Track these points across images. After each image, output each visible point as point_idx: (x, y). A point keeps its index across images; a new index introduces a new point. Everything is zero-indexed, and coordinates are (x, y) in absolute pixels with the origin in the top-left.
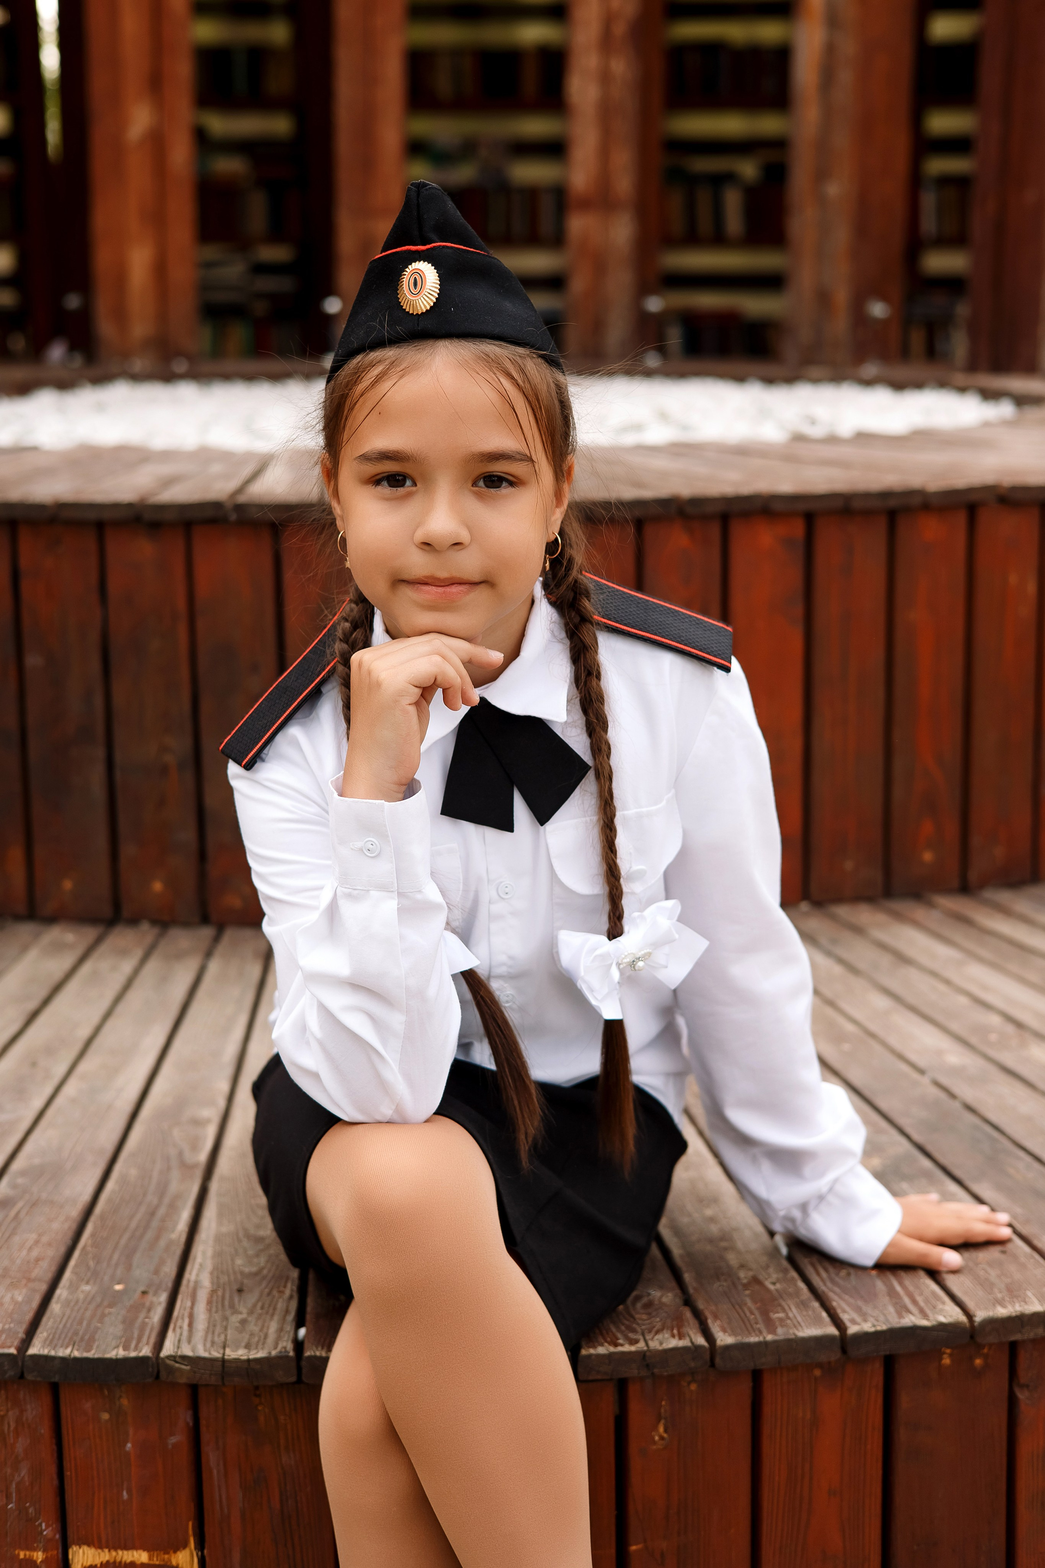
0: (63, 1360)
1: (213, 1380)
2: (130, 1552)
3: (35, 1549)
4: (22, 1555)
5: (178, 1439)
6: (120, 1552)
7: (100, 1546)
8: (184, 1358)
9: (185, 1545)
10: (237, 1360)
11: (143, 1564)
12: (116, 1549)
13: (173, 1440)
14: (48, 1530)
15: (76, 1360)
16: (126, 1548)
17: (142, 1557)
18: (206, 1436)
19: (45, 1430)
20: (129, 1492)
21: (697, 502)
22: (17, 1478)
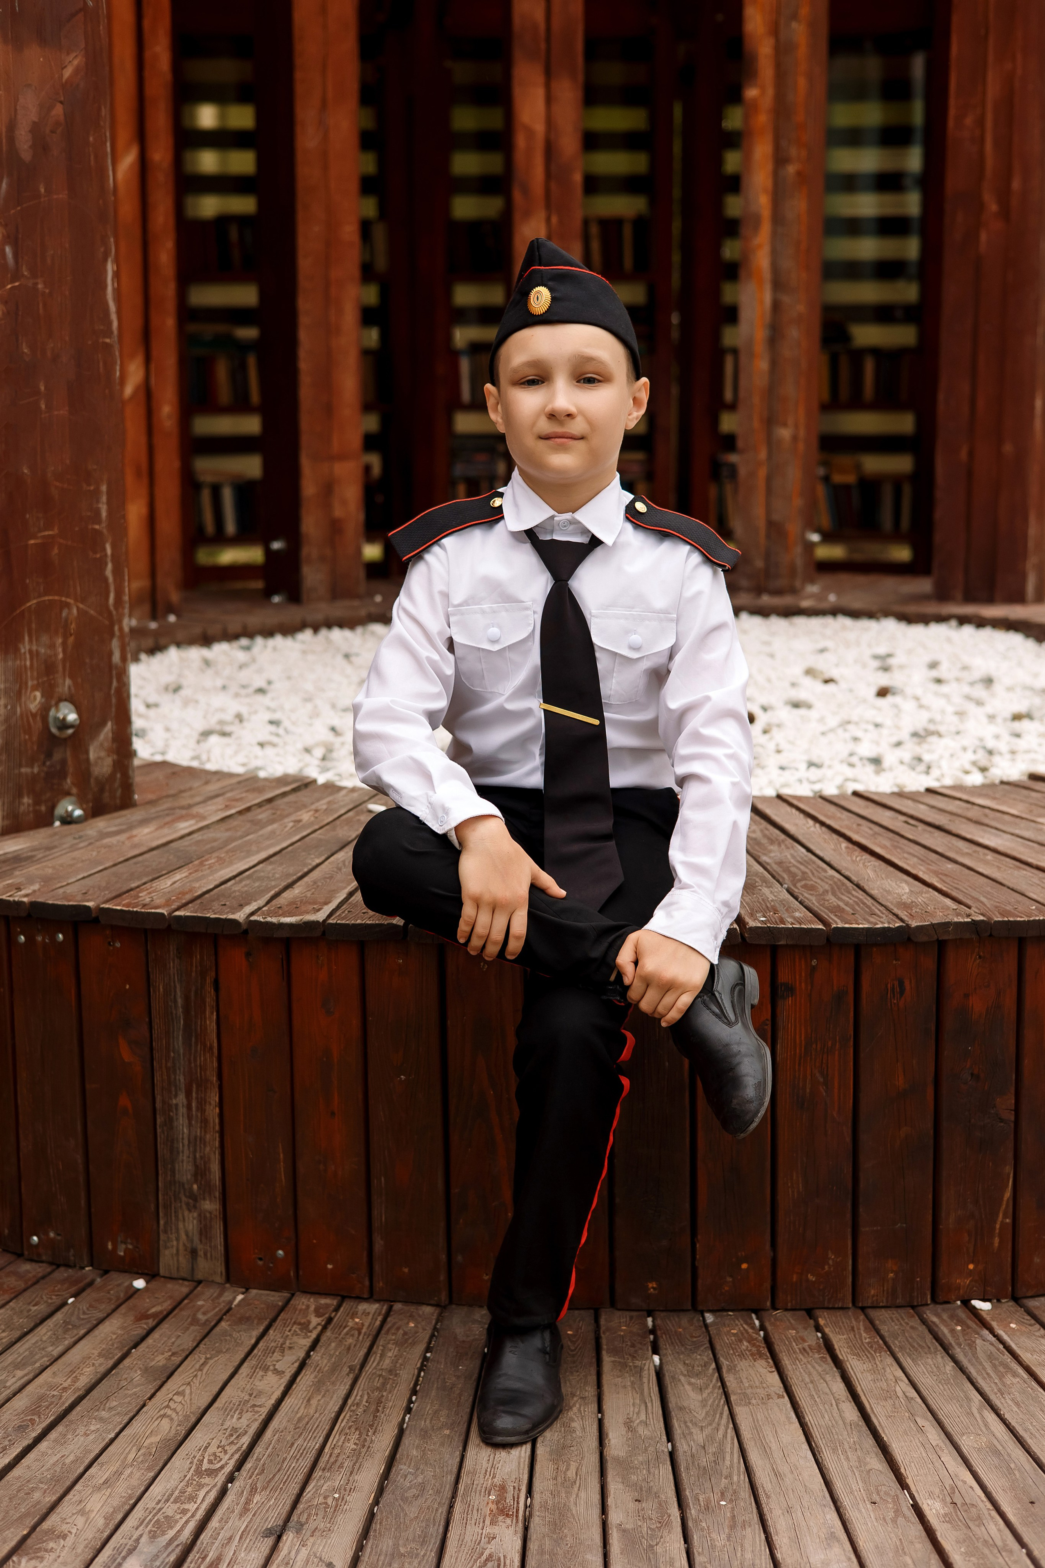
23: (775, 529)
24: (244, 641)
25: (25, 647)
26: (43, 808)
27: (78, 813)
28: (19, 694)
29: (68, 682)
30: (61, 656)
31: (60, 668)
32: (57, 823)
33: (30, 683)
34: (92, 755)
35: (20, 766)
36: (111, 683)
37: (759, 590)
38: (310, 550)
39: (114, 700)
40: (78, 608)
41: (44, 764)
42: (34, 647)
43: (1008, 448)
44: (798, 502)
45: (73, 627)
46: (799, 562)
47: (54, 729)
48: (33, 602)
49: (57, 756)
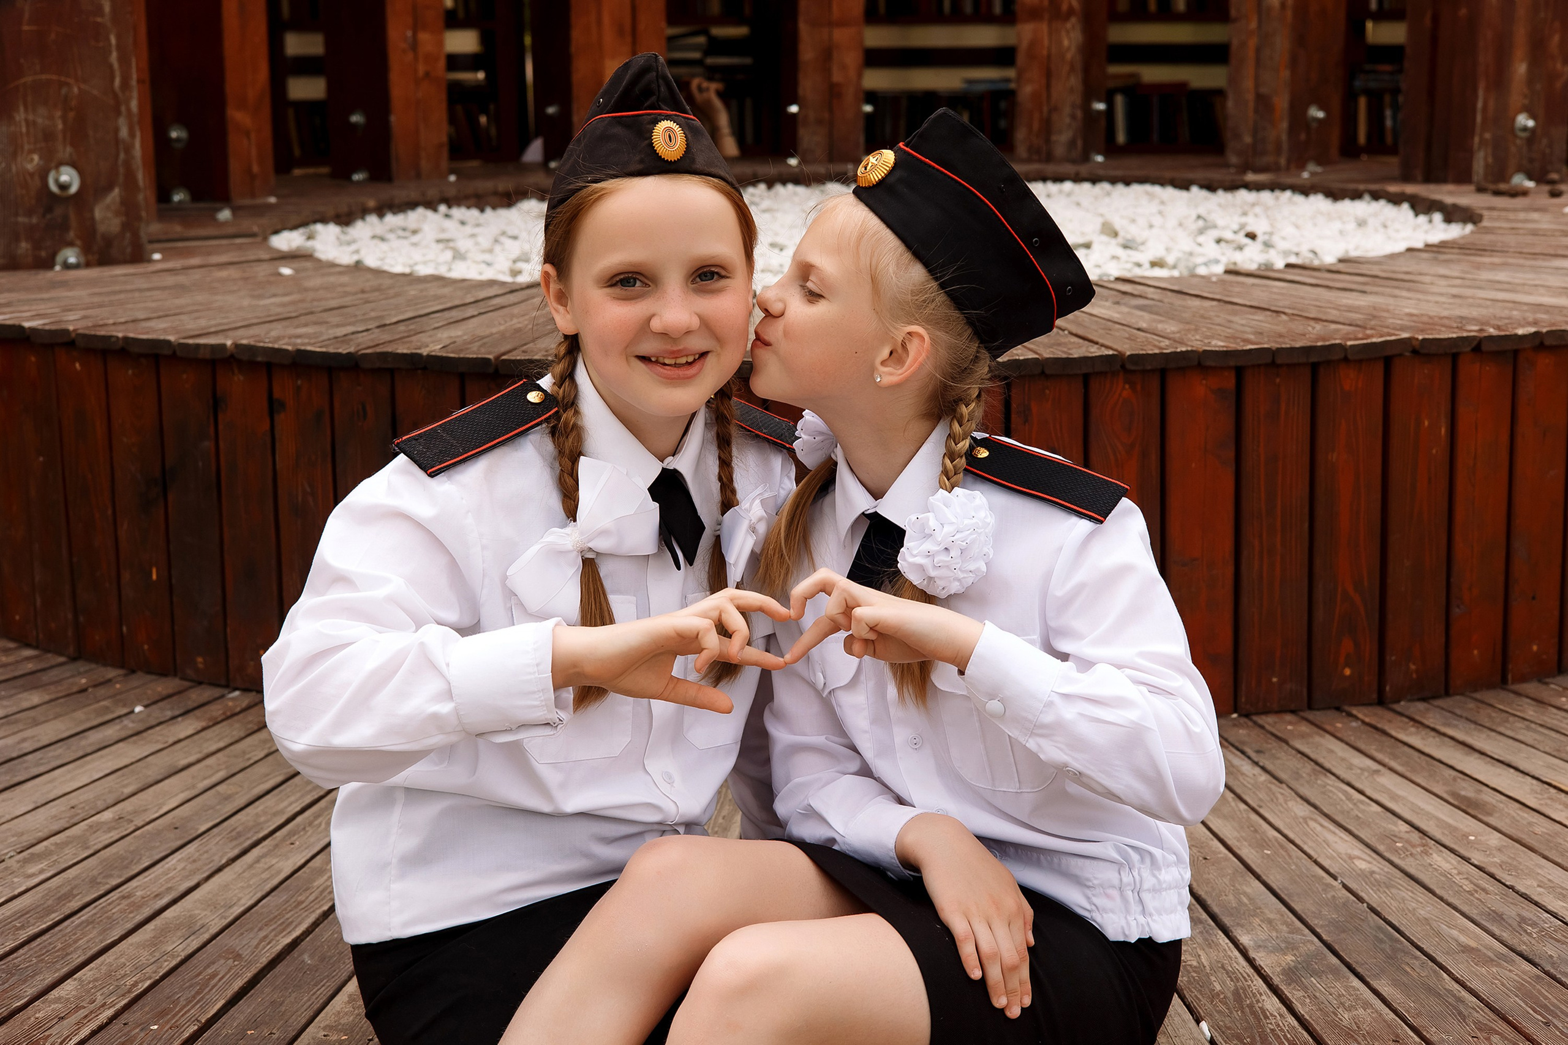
23: (1263, 102)
25: (20, 116)
26: (43, 254)
27: (78, 260)
28: (15, 155)
29: (69, 149)
30: (60, 126)
31: (60, 136)
32: (58, 268)
33: (26, 147)
34: (98, 213)
35: (17, 215)
36: (117, 155)
39: (121, 170)
40: (79, 88)
41: (44, 216)
42: (31, 117)
43: (1463, 12)
44: (1286, 74)
45: (74, 103)
46: (1284, 137)
47: (53, 187)
48: (28, 79)
49: (58, 211)
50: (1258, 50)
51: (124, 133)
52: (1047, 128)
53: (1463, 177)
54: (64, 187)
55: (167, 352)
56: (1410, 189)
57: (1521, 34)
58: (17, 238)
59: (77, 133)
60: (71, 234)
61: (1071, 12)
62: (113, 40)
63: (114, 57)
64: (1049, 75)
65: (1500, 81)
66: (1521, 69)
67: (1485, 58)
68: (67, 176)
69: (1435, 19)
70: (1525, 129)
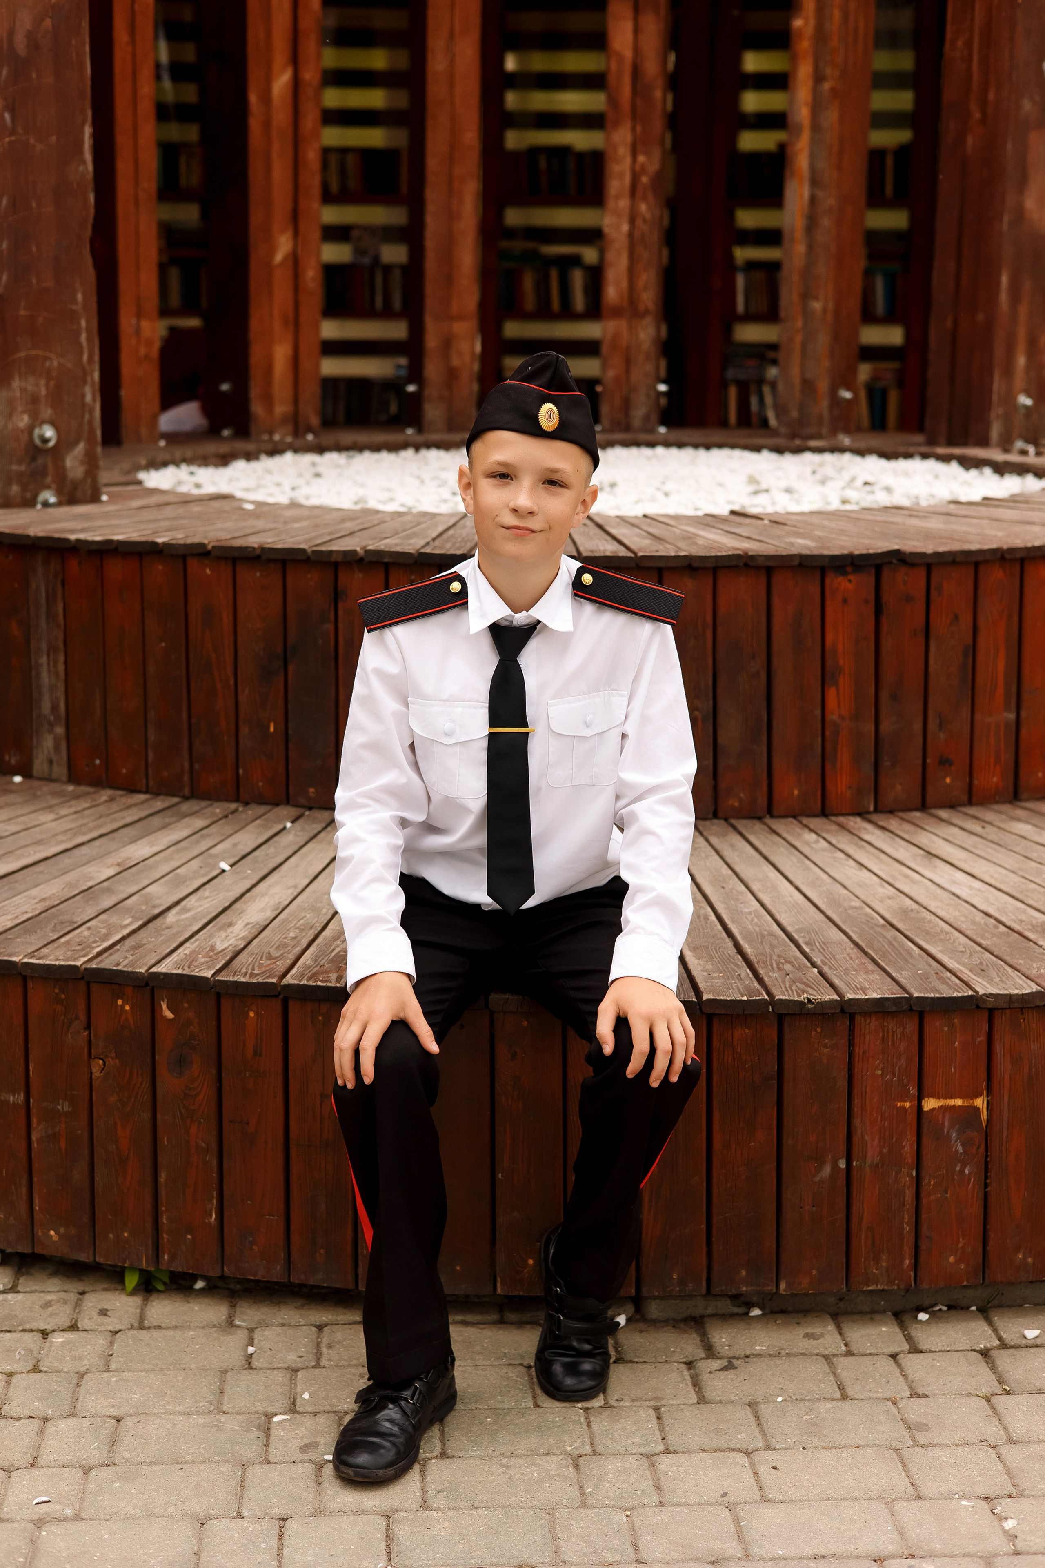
0: (932, 998)
1: (1005, 1006)
2: (953, 1100)
3: (906, 1101)
4: (899, 1105)
5: (982, 1038)
6: (948, 1100)
7: (939, 1098)
8: (991, 994)
9: (981, 1094)
10: (1017, 995)
11: (959, 1106)
12: (946, 1098)
13: (979, 1039)
14: (913, 1090)
15: (938, 998)
16: (951, 1098)
17: (959, 1102)
18: (996, 1037)
19: (915, 1038)
20: (955, 1069)
21: (1012, 550)
22: (899, 1064)
23: (808, 385)
24: (351, 453)
25: (16, 384)
26: (29, 495)
27: (53, 500)
28: (10, 415)
29: (50, 411)
30: (44, 392)
31: (44, 401)
32: (40, 506)
33: (20, 409)
34: (68, 464)
35: (11, 463)
36: (84, 416)
37: (793, 436)
38: (432, 391)
39: (86, 428)
40: (58, 361)
41: (29, 465)
42: (23, 385)
43: (981, 317)
44: (826, 363)
45: (54, 374)
46: (826, 413)
47: (37, 442)
48: (22, 354)
49: (40, 461)
50: (804, 345)
51: (89, 398)
52: (627, 405)
53: (984, 442)
54: (45, 441)
55: (301, 557)
56: (957, 451)
57: (1022, 334)
58: (9, 482)
59: (56, 398)
60: (49, 479)
61: (646, 312)
62: (83, 323)
63: (83, 337)
64: (628, 362)
65: (1008, 371)
66: (1021, 361)
67: (999, 352)
68: (49, 432)
69: (955, 323)
70: (1026, 407)
